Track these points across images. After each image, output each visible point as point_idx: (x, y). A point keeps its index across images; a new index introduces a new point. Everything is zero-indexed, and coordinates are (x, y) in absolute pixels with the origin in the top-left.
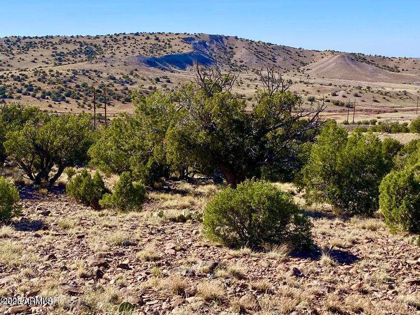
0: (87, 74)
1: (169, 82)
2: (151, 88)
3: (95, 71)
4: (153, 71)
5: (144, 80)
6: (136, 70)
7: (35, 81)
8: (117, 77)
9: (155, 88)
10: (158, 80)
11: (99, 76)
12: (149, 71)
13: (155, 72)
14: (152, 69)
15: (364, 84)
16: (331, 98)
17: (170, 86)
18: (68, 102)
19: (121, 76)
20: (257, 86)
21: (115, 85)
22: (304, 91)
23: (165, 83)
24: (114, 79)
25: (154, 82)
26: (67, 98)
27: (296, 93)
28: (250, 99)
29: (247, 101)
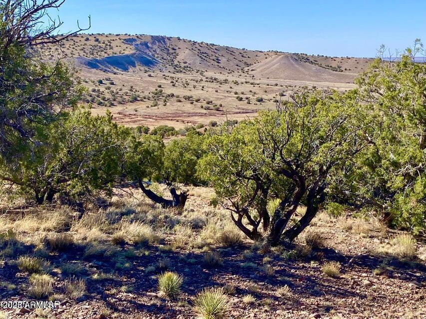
1: (112, 84)
2: (94, 91)
4: (95, 73)
5: (86, 82)
9: (99, 90)
10: (101, 82)
12: (91, 72)
13: (96, 75)
14: (94, 70)
15: (310, 84)
16: (278, 98)
17: (113, 88)
20: (203, 87)
22: (251, 91)
23: (108, 85)
25: (97, 84)
27: (243, 93)
28: (198, 101)
29: (195, 103)
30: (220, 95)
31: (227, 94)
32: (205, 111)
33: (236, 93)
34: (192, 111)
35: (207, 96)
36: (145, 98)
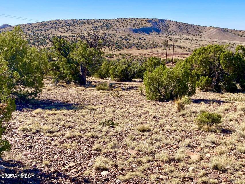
0: (110, 36)
1: (145, 39)
2: (138, 42)
3: (113, 34)
4: (137, 35)
5: (134, 38)
6: (130, 34)
7: (89, 38)
8: (123, 37)
9: (140, 42)
10: (140, 39)
11: (115, 37)
12: (135, 34)
13: (138, 35)
14: (136, 34)
15: (232, 42)
17: (146, 41)
18: (104, 48)
19: (124, 37)
20: (184, 42)
21: (123, 40)
22: (206, 44)
23: (143, 40)
24: (122, 38)
25: (139, 39)
26: (104, 46)
27: (203, 45)
28: (184, 48)
29: (183, 49)
30: (193, 45)
31: (195, 45)
32: (188, 53)
33: (200, 45)
34: (182, 52)
35: (187, 46)
36: (160, 46)
